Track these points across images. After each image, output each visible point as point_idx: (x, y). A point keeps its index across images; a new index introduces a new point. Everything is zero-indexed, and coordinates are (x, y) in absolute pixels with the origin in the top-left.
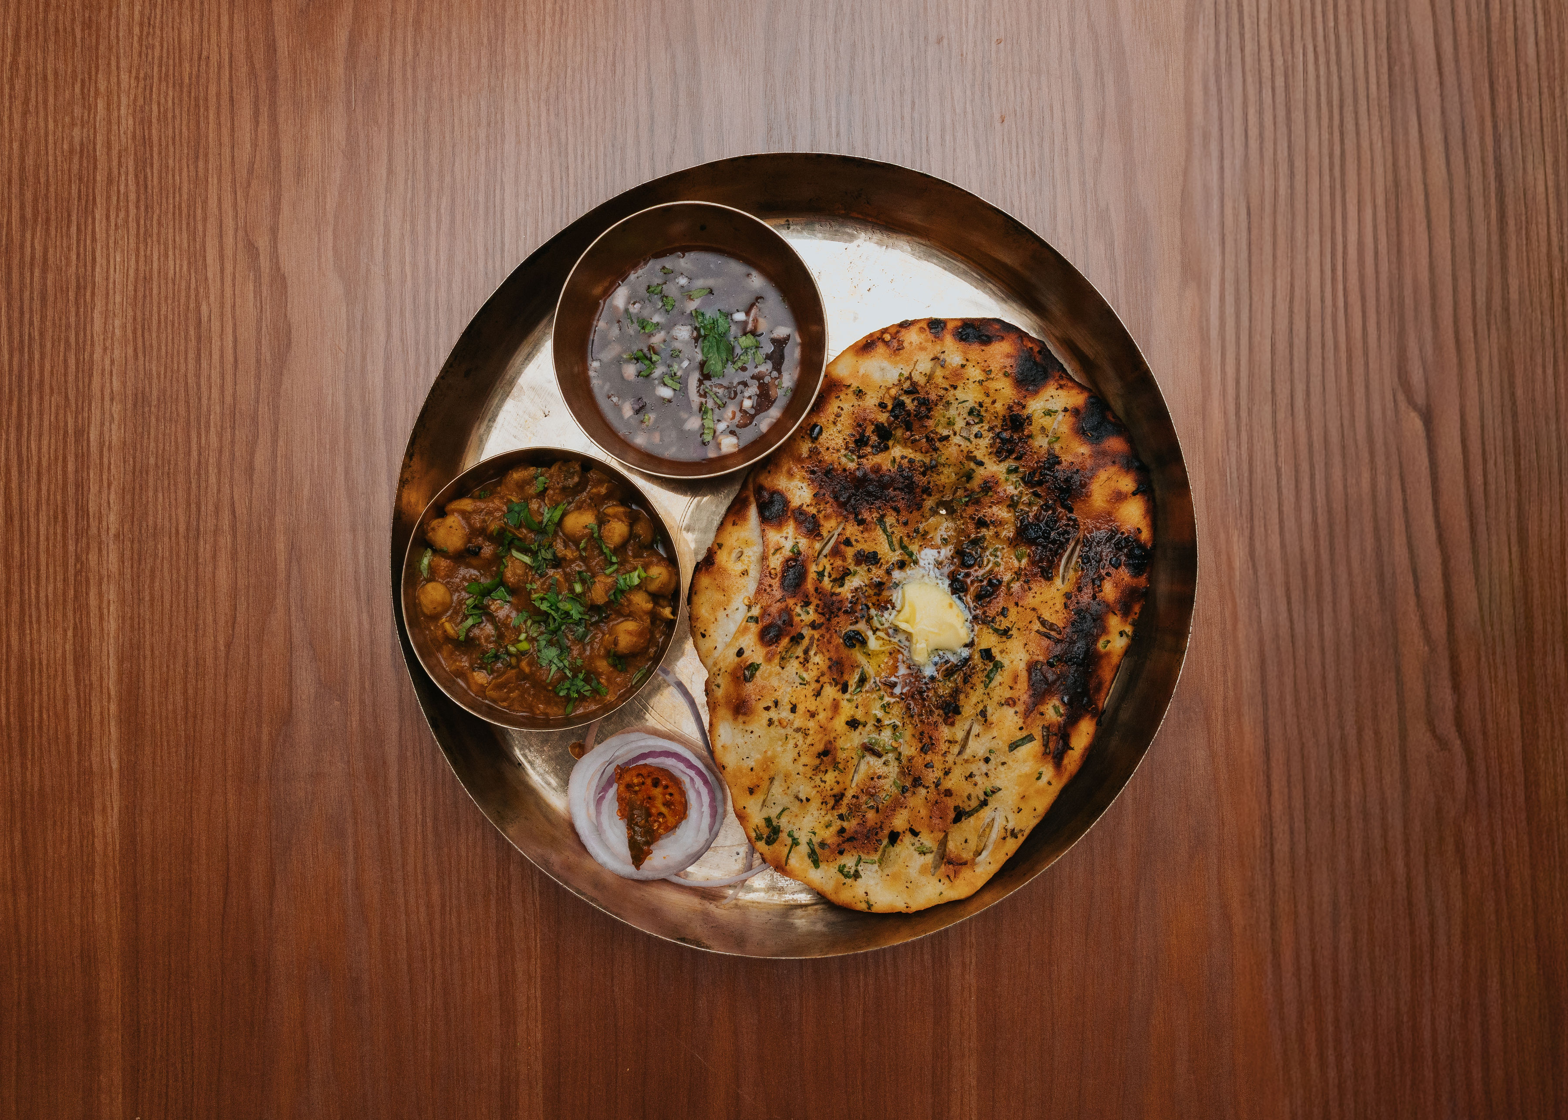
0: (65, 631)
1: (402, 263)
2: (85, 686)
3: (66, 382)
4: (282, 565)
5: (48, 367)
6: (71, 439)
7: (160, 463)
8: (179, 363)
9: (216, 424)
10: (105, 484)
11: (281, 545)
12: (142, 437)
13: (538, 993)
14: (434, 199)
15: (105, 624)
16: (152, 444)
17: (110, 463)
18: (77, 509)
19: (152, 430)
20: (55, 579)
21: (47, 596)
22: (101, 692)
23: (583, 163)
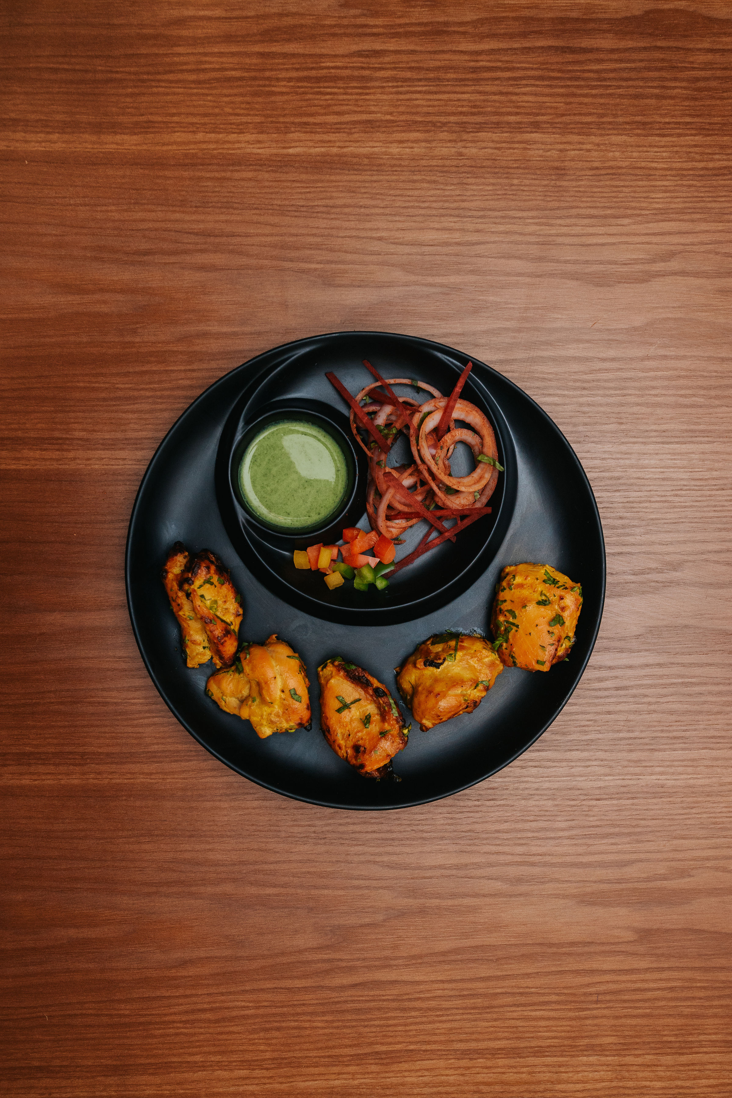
0: (391, 114)
1: (657, 369)
2: (350, 129)
3: (575, 114)
4: (438, 280)
5: (586, 100)
6: (532, 119)
7: (513, 188)
8: (587, 202)
9: (542, 230)
10: (498, 145)
11: (453, 279)
12: (534, 174)
13: (128, 467)
14: (702, 392)
15: (396, 145)
16: (527, 182)
17: (514, 149)
18: (481, 123)
19: (537, 182)
20: (429, 106)
21: (417, 99)
22: (346, 141)
23: (726, 501)
